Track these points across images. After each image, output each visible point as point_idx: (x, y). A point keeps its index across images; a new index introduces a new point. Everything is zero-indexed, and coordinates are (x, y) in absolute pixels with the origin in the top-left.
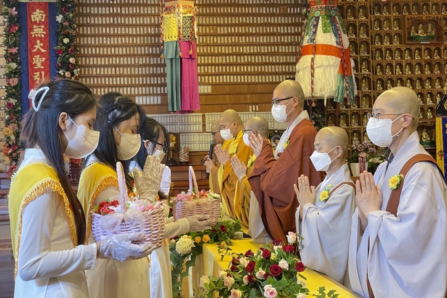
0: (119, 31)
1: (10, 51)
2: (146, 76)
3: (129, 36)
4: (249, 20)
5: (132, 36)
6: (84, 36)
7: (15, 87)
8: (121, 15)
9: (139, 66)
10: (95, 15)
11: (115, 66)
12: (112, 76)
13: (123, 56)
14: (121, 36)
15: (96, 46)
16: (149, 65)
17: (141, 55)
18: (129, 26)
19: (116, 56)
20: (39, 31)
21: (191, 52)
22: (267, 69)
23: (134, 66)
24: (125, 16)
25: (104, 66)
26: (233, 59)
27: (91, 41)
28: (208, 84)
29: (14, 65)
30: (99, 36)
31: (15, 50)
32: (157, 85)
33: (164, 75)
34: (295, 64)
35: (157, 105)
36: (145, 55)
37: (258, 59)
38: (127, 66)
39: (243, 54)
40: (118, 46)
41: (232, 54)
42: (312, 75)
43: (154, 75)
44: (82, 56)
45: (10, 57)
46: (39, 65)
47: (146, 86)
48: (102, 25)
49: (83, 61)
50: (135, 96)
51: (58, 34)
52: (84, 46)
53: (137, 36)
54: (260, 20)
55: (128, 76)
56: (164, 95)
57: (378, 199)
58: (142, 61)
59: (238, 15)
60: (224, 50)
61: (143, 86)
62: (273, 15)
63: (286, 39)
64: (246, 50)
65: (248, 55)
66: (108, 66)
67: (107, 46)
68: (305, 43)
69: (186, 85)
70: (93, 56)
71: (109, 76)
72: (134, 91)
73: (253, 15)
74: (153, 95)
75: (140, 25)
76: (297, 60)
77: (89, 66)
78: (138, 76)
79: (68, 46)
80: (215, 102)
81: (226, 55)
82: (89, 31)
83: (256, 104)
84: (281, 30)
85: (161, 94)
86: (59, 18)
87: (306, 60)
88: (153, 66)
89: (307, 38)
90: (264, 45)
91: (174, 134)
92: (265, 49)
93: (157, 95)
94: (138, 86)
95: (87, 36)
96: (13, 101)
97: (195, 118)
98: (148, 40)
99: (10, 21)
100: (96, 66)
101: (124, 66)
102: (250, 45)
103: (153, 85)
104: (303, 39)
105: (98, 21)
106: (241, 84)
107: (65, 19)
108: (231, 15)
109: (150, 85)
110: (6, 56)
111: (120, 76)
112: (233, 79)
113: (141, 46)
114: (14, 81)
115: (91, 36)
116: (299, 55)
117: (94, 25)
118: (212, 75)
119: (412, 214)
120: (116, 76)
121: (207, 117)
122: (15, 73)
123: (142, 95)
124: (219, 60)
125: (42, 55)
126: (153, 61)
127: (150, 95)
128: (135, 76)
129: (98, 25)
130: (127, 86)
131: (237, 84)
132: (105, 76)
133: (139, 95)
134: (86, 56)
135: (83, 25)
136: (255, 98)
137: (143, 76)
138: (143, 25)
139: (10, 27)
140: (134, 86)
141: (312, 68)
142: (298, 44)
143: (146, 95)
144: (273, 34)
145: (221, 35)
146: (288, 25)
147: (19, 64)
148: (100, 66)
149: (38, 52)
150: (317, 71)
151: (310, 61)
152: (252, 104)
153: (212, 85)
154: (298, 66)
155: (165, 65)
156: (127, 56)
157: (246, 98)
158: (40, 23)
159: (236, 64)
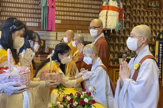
2: (32, 13)
9: (29, 9)
11: (18, 8)
12: (16, 12)
13: (22, 3)
16: (34, 9)
17: (30, 4)
19: (19, 3)
21: (53, 4)
22: (86, 15)
23: (27, 8)
25: (13, 7)
26: (71, 9)
28: (59, 19)
32: (37, 18)
33: (40, 14)
34: (98, 14)
35: (36, 27)
36: (32, 4)
37: (82, 10)
38: (24, 8)
39: (76, 8)
41: (71, 7)
42: (106, 19)
43: (35, 13)
44: (3, 2)
47: (32, 18)
49: (4, 4)
50: (26, 22)
55: (24, 13)
56: (39, 23)
57: (129, 74)
58: (30, 7)
60: (68, 5)
61: (30, 18)
63: (95, 2)
64: (78, 6)
65: (78, 8)
66: (15, 7)
68: (104, 5)
69: (50, 19)
71: (15, 12)
72: (26, 20)
74: (35, 22)
76: (100, 12)
77: (6, 7)
78: (28, 13)
80: (62, 28)
81: (68, 7)
83: (80, 30)
85: (38, 22)
87: (103, 12)
88: (36, 9)
89: (105, 3)
90: (86, 4)
91: (43, 40)
93: (37, 22)
94: (28, 17)
97: (53, 34)
100: (9, 7)
101: (22, 8)
102: (79, 3)
103: (35, 18)
104: (103, 3)
106: (74, 20)
109: (34, 18)
111: (20, 12)
112: (71, 18)
116: (100, 10)
118: (62, 15)
119: (143, 81)
120: (18, 12)
121: (58, 34)
123: (30, 22)
124: (65, 9)
126: (36, 7)
127: (33, 22)
128: (27, 13)
130: (23, 17)
131: (72, 20)
132: (13, 12)
133: (28, 22)
134: (5, 2)
136: (80, 27)
137: (30, 13)
140: (26, 17)
141: (107, 16)
142: (101, 5)
143: (31, 22)
148: (11, 7)
150: (108, 17)
151: (106, 13)
152: (78, 30)
153: (62, 20)
154: (100, 15)
155: (41, 9)
156: (24, 4)
157: (76, 27)
159: (73, 12)
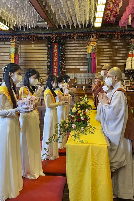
0: (76, 50)
1: (48, 56)
2: (83, 63)
3: (79, 52)
4: (113, 47)
5: (80, 52)
6: (67, 52)
7: (49, 66)
8: (77, 46)
10: (70, 47)
11: (75, 60)
12: (74, 63)
13: (77, 57)
14: (77, 52)
15: (70, 55)
16: (84, 60)
17: (82, 57)
18: (79, 49)
19: (75, 57)
20: (56, 51)
21: (94, 56)
22: (118, 61)
23: (80, 60)
24: (78, 46)
25: (72, 60)
26: (108, 58)
27: (69, 53)
29: (49, 60)
30: (71, 52)
31: (49, 56)
32: (86, 65)
33: (87, 63)
34: (126, 60)
35: (86, 71)
37: (116, 58)
39: (111, 57)
40: (76, 55)
42: (132, 63)
43: (85, 63)
44: (66, 57)
45: (48, 58)
46: (55, 60)
48: (72, 49)
49: (67, 59)
50: (80, 68)
51: (60, 52)
52: (67, 55)
53: (81, 52)
54: (117, 47)
55: (78, 63)
59: (110, 45)
60: (105, 56)
61: (82, 66)
62: (121, 45)
63: (125, 52)
64: (112, 55)
65: (113, 57)
67: (73, 55)
70: (69, 57)
71: (73, 63)
73: (115, 45)
75: (82, 49)
78: (81, 63)
79: (62, 55)
82: (68, 51)
84: (123, 50)
86: (61, 48)
87: (130, 58)
89: (130, 52)
91: (90, 79)
92: (118, 55)
93: (86, 68)
94: (81, 66)
95: (68, 52)
96: (49, 69)
98: (84, 53)
99: (48, 48)
100: (70, 60)
101: (77, 60)
102: (114, 54)
104: (129, 52)
105: (71, 48)
107: (62, 48)
108: (108, 45)
109: (84, 65)
110: (47, 58)
113: (82, 55)
114: (49, 64)
115: (69, 52)
117: (70, 49)
118: (102, 63)
122: (49, 62)
123: (82, 68)
124: (104, 58)
125: (56, 57)
127: (84, 68)
129: (71, 49)
130: (78, 66)
132: (72, 63)
133: (81, 68)
134: (67, 58)
135: (67, 49)
138: (83, 49)
139: (48, 50)
141: (132, 61)
142: (128, 54)
144: (121, 51)
145: (105, 51)
146: (125, 48)
147: (50, 60)
148: (71, 60)
149: (55, 57)
150: (133, 61)
151: (131, 59)
153: (102, 65)
155: (87, 60)
156: (78, 57)
158: (56, 49)
159: (109, 60)
